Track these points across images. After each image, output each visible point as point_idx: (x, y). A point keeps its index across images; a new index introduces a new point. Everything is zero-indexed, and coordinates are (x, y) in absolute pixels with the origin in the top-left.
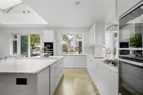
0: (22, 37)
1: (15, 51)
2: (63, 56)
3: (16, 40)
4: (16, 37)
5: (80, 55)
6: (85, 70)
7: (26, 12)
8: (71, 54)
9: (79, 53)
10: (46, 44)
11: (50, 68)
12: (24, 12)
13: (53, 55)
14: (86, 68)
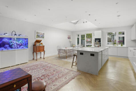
0: (81, 35)
1: (78, 43)
2: (108, 47)
3: (78, 37)
4: (78, 36)
5: (122, 47)
6: (127, 58)
7: (85, 22)
8: (114, 46)
9: (121, 45)
10: (96, 39)
11: (102, 52)
12: (84, 22)
13: (100, 46)
14: (128, 57)
